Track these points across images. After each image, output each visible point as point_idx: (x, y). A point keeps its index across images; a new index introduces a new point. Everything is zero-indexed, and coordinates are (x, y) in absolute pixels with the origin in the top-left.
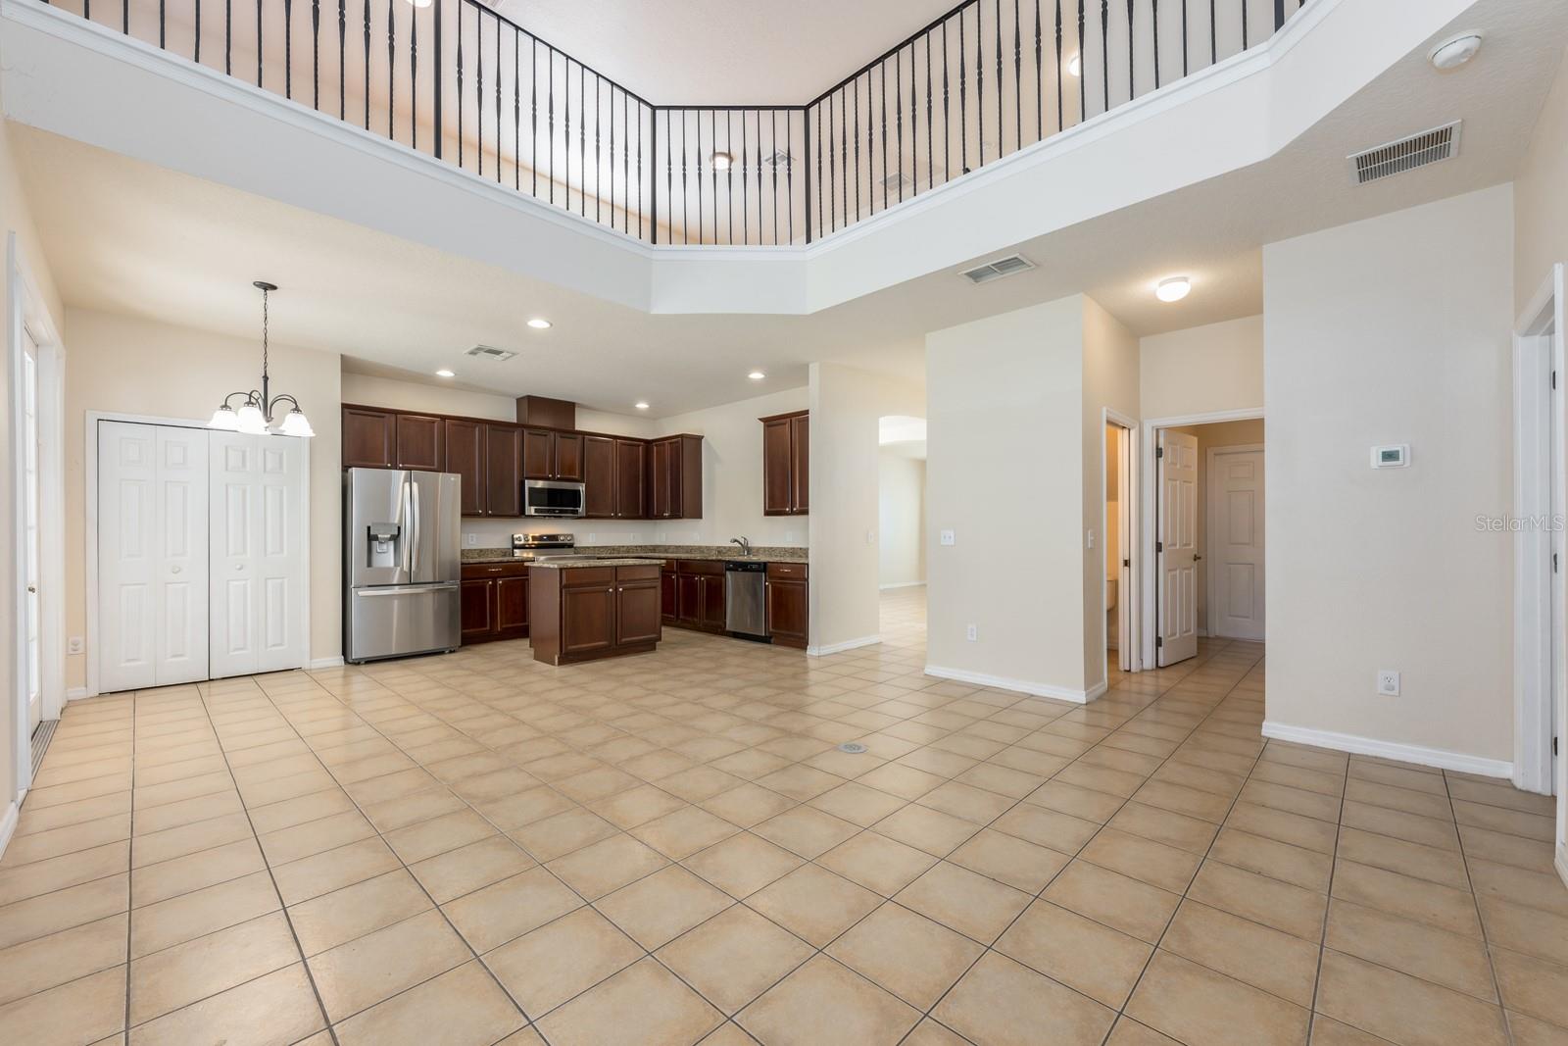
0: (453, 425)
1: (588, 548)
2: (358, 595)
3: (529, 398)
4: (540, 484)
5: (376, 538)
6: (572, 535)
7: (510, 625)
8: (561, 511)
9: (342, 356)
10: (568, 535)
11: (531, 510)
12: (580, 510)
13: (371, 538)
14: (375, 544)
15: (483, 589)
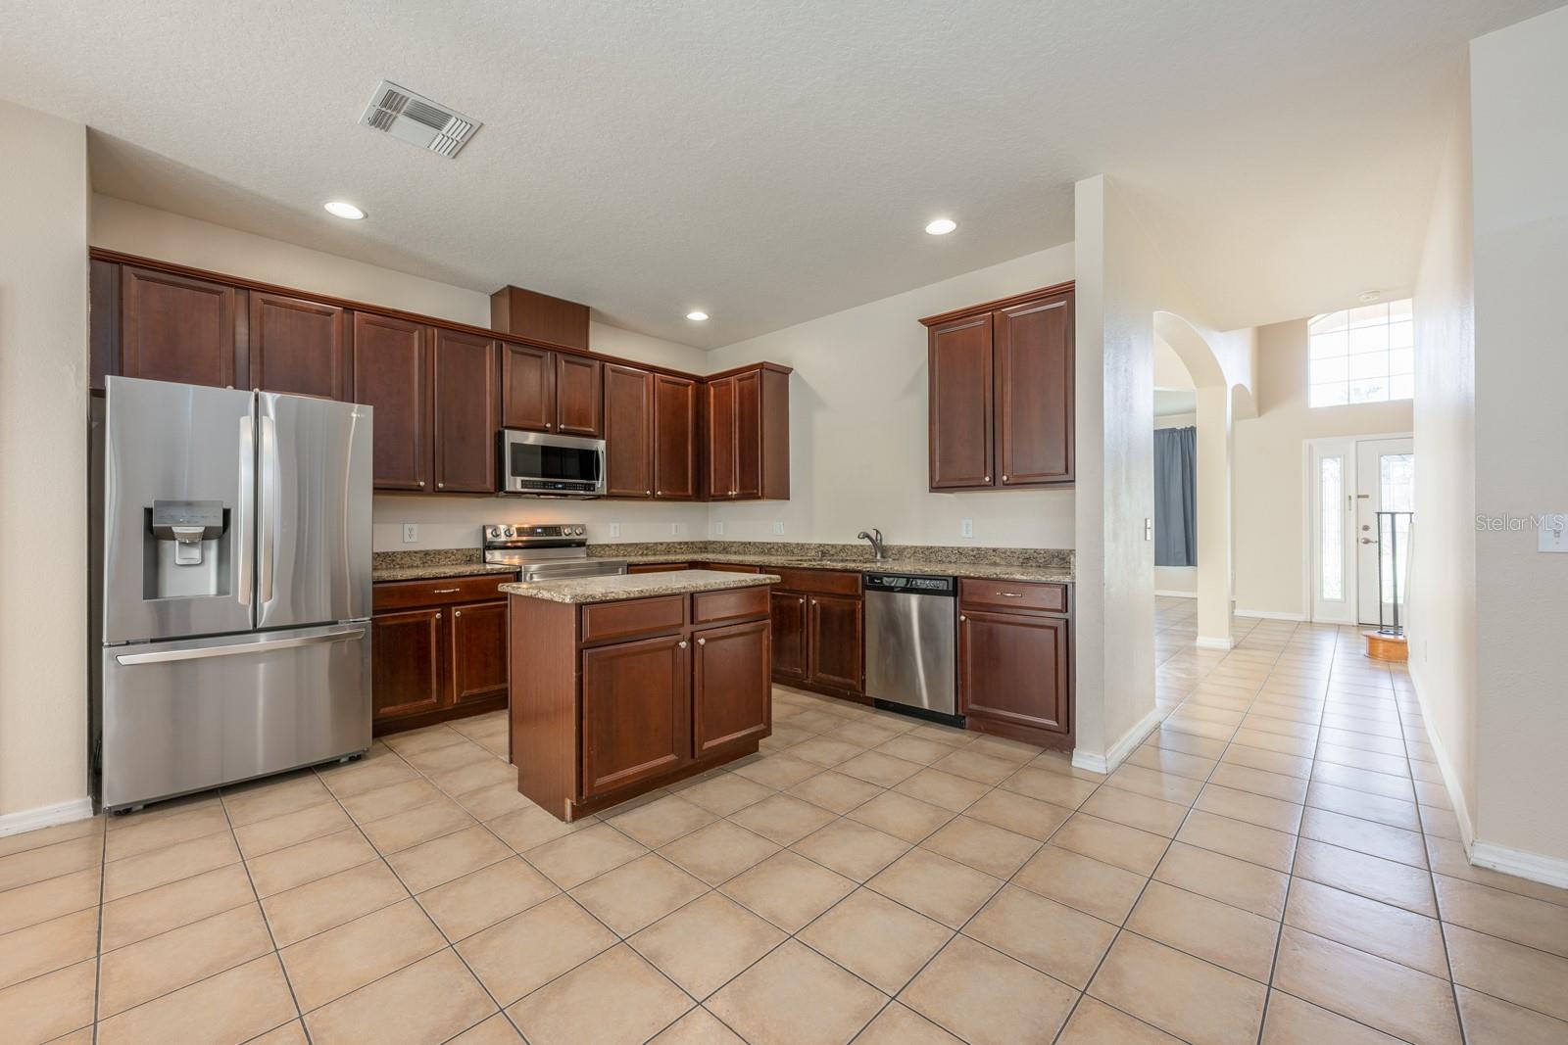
0: (368, 322)
1: (607, 546)
2: (119, 661)
3: (512, 291)
4: (532, 438)
5: (169, 535)
6: (583, 527)
7: (475, 691)
8: (566, 486)
9: (89, 130)
10: (578, 526)
11: (514, 483)
12: (599, 484)
13: (155, 535)
14: (167, 544)
15: (423, 628)
